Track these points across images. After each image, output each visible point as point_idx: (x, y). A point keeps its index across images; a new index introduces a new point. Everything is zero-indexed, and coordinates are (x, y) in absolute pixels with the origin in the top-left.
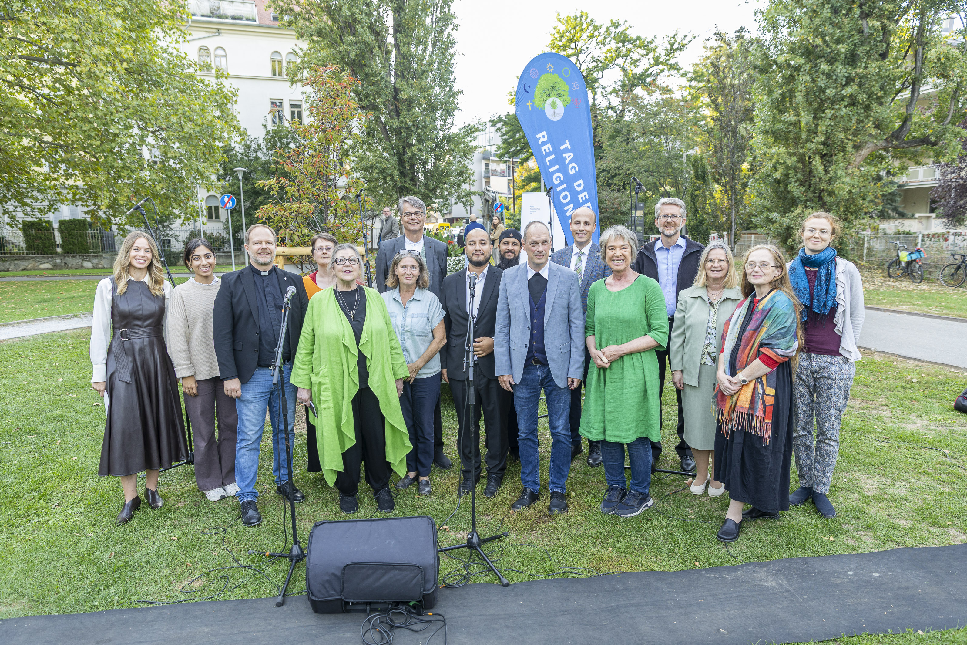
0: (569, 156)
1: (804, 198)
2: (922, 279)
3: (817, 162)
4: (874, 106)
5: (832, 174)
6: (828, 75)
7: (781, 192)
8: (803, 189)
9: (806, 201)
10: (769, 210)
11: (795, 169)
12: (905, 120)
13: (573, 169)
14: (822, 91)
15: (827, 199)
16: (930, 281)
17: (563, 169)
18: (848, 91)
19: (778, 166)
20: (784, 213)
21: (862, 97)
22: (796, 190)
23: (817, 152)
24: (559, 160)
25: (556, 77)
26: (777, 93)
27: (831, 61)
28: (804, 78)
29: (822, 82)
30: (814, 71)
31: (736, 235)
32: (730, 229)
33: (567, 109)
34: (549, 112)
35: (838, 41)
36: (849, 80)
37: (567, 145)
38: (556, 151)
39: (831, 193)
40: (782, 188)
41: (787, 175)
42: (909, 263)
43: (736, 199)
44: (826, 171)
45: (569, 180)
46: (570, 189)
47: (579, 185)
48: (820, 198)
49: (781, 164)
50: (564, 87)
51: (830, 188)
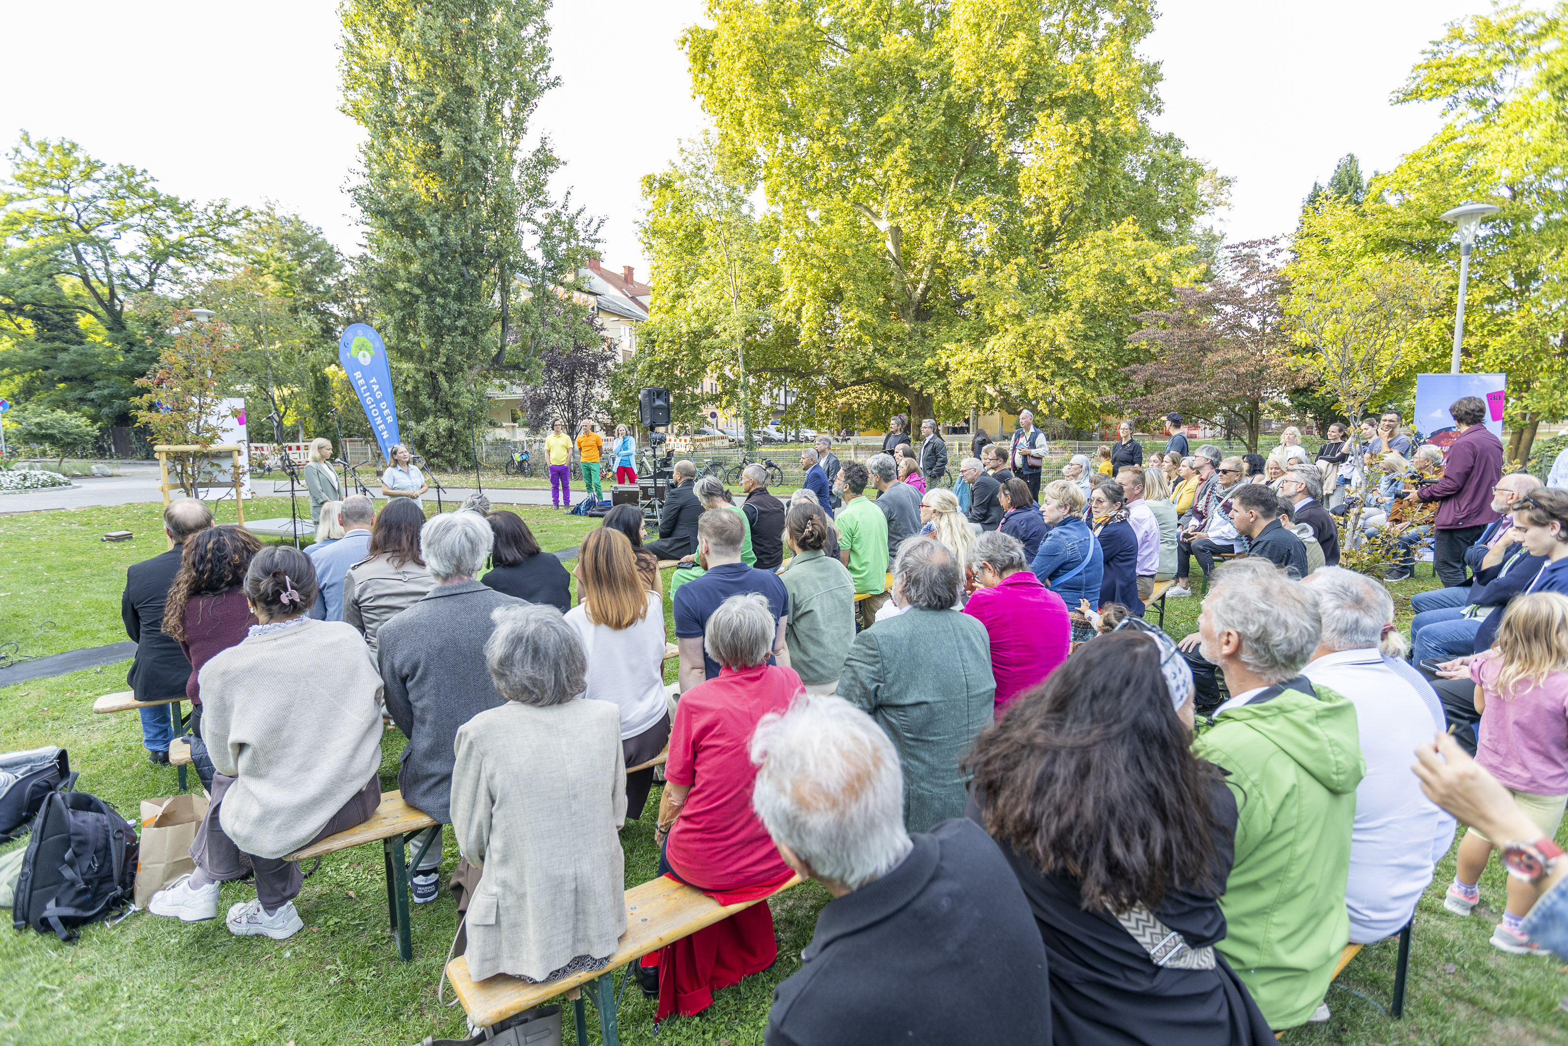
0: (376, 387)
2: (532, 475)
3: (441, 378)
4: (480, 336)
5: (455, 389)
6: (443, 307)
11: (424, 383)
12: (502, 349)
13: (379, 395)
14: (440, 319)
15: (455, 411)
16: (537, 476)
17: (373, 395)
18: (460, 323)
19: (409, 380)
20: (418, 422)
21: (471, 329)
22: (427, 402)
23: (441, 370)
24: (370, 389)
25: (364, 339)
26: (398, 314)
27: (445, 295)
28: (422, 307)
29: (439, 312)
30: (431, 303)
33: (373, 358)
34: (361, 360)
35: (448, 281)
36: (460, 314)
37: (374, 380)
38: (367, 383)
39: (457, 406)
41: (416, 388)
42: (521, 463)
44: (450, 387)
45: (377, 402)
46: (378, 407)
47: (383, 405)
48: (447, 409)
49: (411, 378)
50: (370, 345)
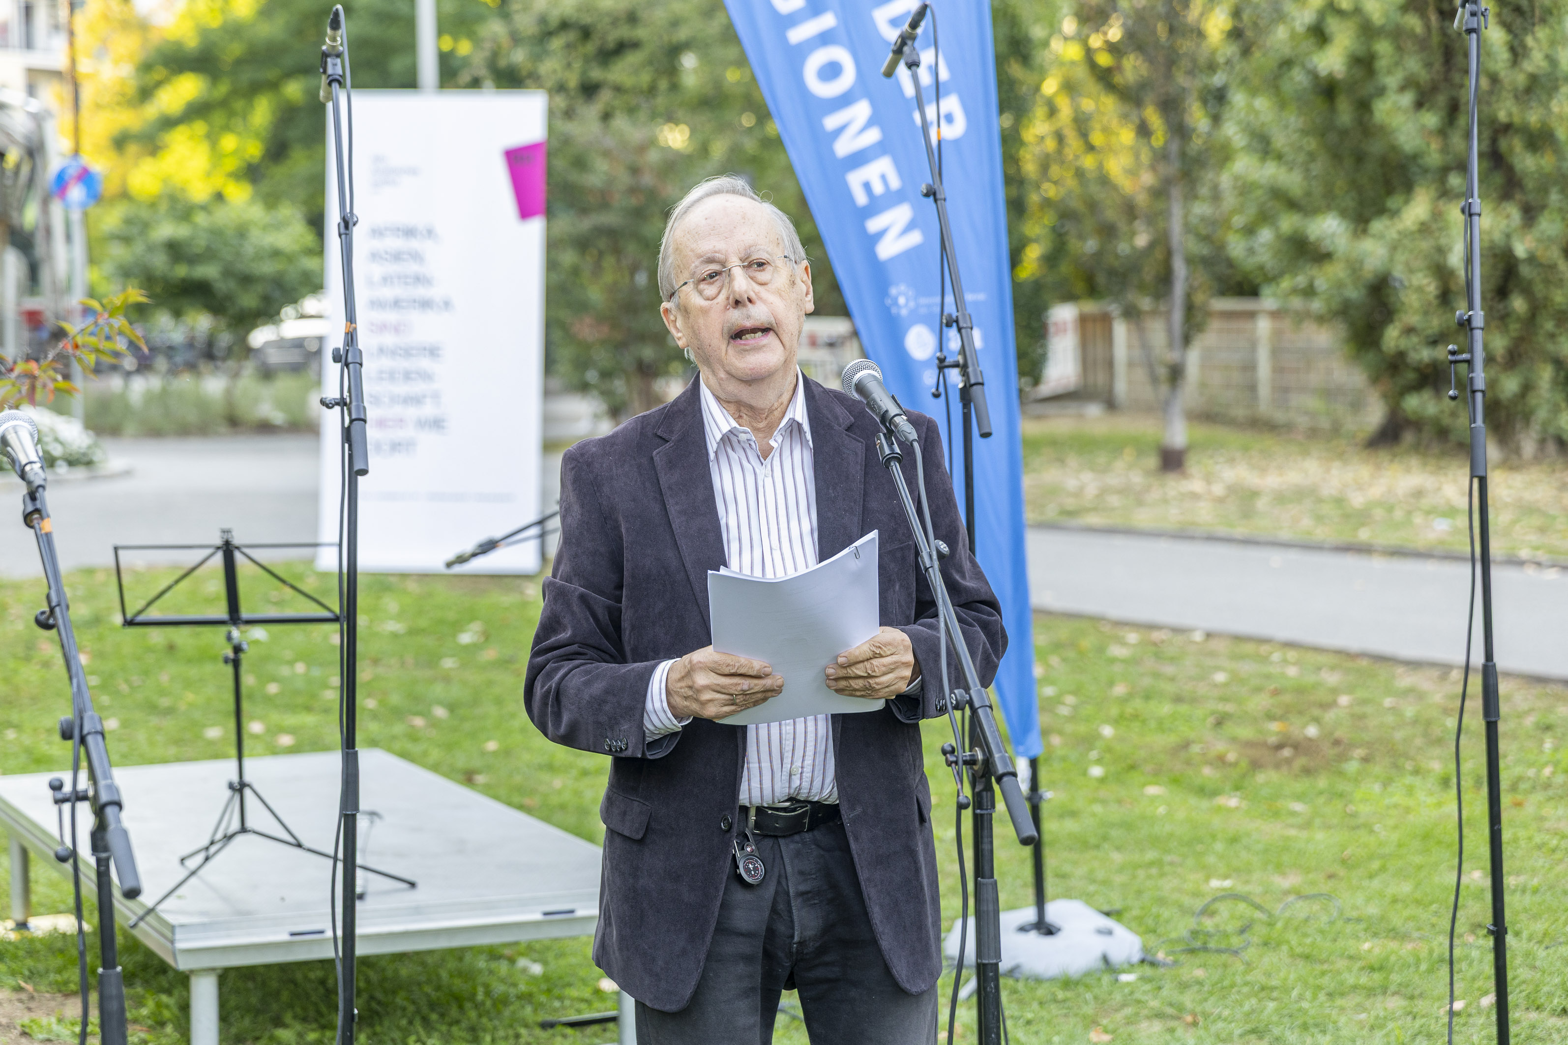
1: (1434, 157)
5: (1536, 62)
7: (1344, 133)
8: (1431, 119)
9: (1445, 171)
10: (1292, 205)
11: (1397, 35)
19: (1333, 25)
22: (1403, 122)
31: (1190, 308)
32: (1165, 279)
39: (1539, 140)
40: (1345, 114)
41: (1366, 62)
43: (1183, 155)
44: (1517, 52)
49: (1340, 13)
51: (1533, 118)
